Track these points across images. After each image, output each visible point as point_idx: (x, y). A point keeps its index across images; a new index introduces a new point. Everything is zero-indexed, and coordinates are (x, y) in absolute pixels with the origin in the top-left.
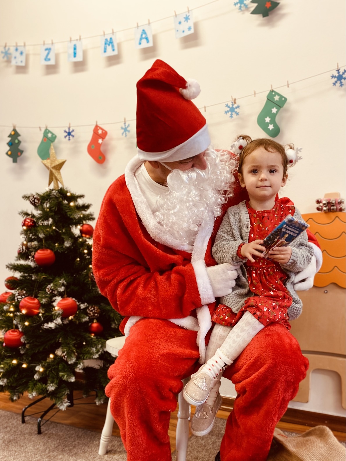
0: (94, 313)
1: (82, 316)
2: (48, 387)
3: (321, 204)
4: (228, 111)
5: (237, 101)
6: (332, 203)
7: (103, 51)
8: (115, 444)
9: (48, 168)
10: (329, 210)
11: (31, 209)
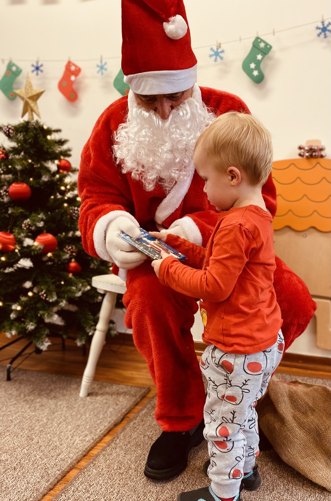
0: (72, 252)
2: (28, 326)
3: (303, 151)
4: (213, 55)
5: (222, 46)
6: (314, 149)
10: (311, 156)
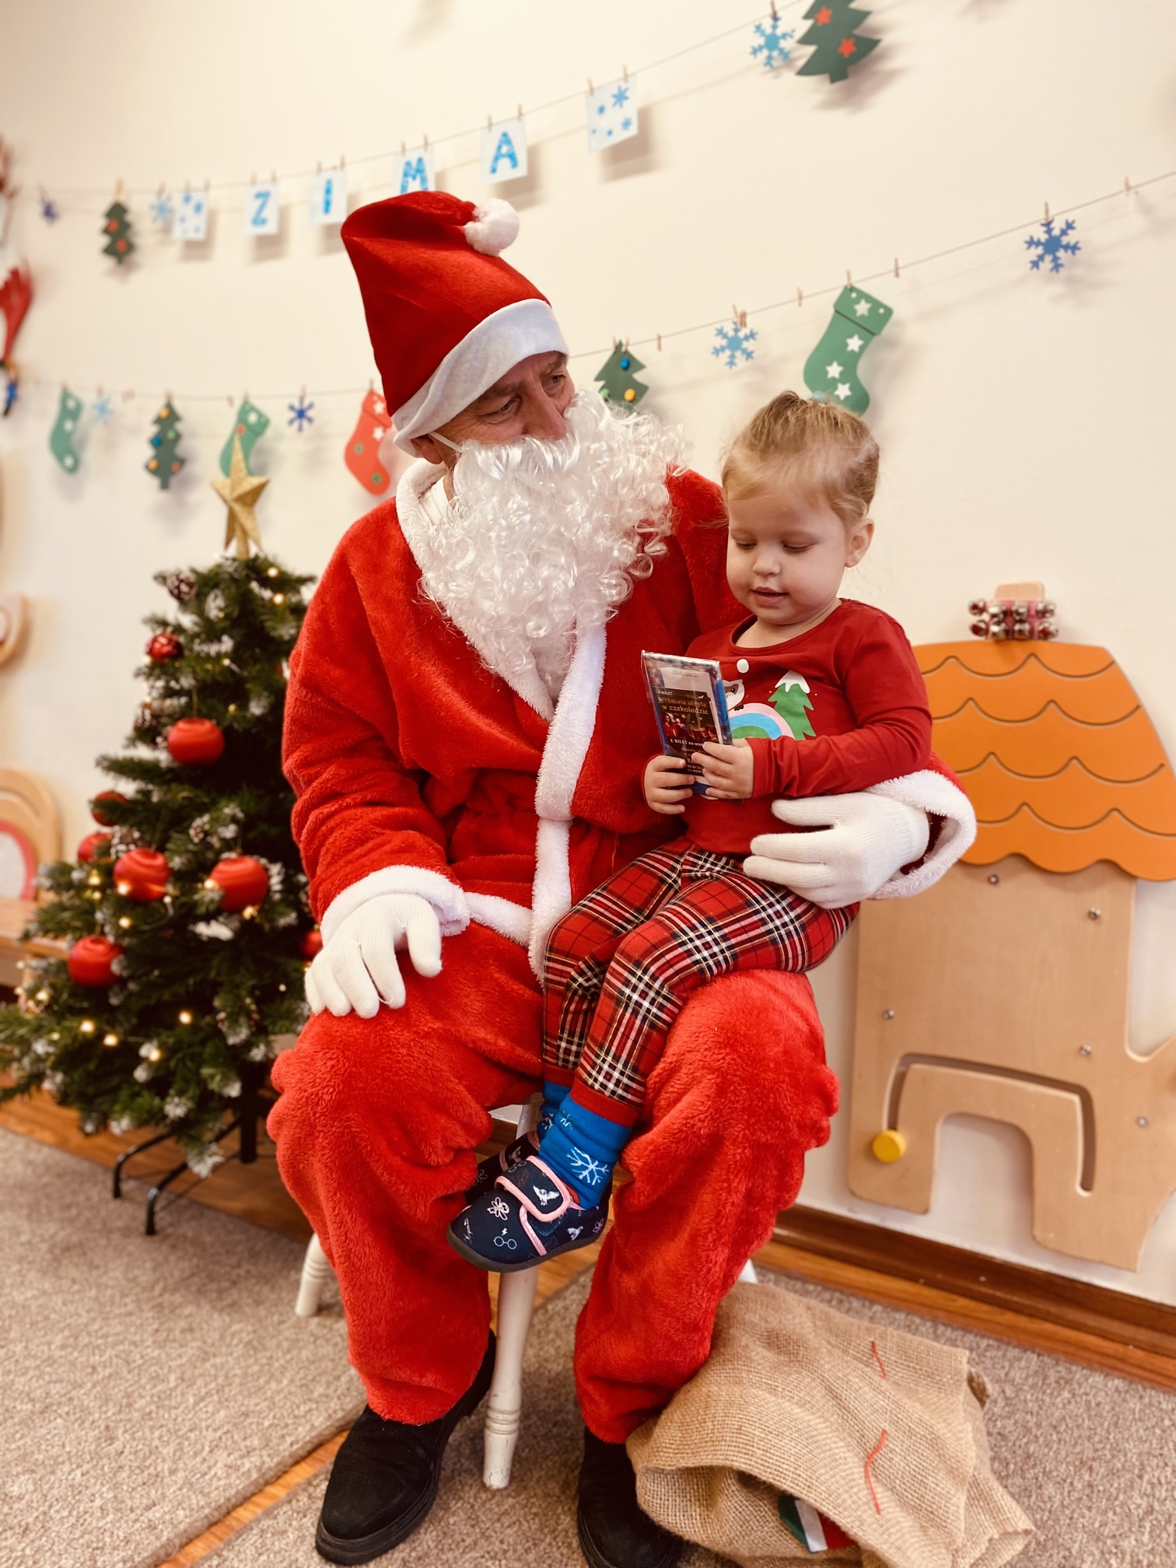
1: (281, 909)
2: (168, 1107)
3: (986, 617)
4: (723, 349)
5: (749, 319)
6: (1019, 614)
9: (225, 501)
11: (171, 610)
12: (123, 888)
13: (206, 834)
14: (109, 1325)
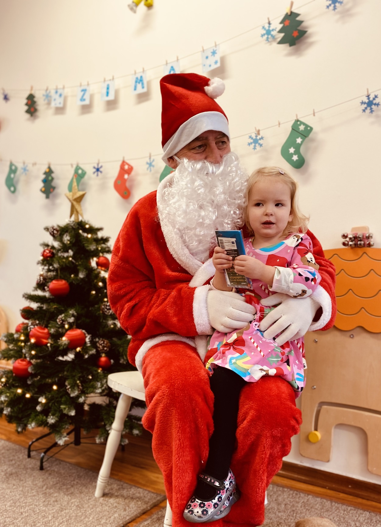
0: (104, 347)
1: (90, 348)
2: (49, 420)
3: (348, 239)
5: (261, 132)
6: (359, 238)
7: (133, 88)
8: (114, 488)
9: (70, 200)
11: (50, 240)
12: (33, 341)
13: (63, 321)
14: (27, 499)
